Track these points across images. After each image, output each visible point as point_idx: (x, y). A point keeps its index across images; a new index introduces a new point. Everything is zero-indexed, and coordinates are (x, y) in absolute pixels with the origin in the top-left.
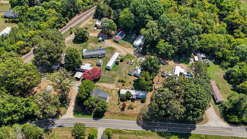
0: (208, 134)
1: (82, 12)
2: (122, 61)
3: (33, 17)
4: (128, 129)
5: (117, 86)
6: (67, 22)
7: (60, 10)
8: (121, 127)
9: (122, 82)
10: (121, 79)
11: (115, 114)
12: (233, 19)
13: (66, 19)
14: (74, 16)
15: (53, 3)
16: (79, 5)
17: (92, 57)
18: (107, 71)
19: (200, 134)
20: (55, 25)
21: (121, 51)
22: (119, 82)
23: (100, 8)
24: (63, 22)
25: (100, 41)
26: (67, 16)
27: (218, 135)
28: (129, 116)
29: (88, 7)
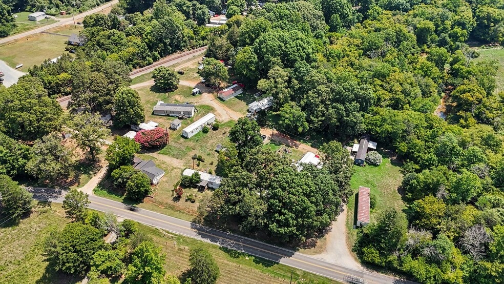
0: (311, 272)
1: (188, 48)
2: (215, 128)
3: (103, 44)
4: (170, 231)
5: (186, 164)
6: (155, 59)
7: (147, 38)
8: (159, 225)
9: (198, 160)
10: (198, 155)
11: (161, 204)
12: (464, 92)
13: (154, 55)
14: (169, 54)
15: (140, 28)
16: (184, 37)
17: (168, 115)
18: (182, 140)
19: (297, 269)
20: (132, 60)
21: (221, 114)
22: (194, 158)
23: (214, 44)
24: (147, 58)
25: (194, 94)
26: (156, 51)
27: (330, 277)
28: (183, 213)
29: (201, 42)
